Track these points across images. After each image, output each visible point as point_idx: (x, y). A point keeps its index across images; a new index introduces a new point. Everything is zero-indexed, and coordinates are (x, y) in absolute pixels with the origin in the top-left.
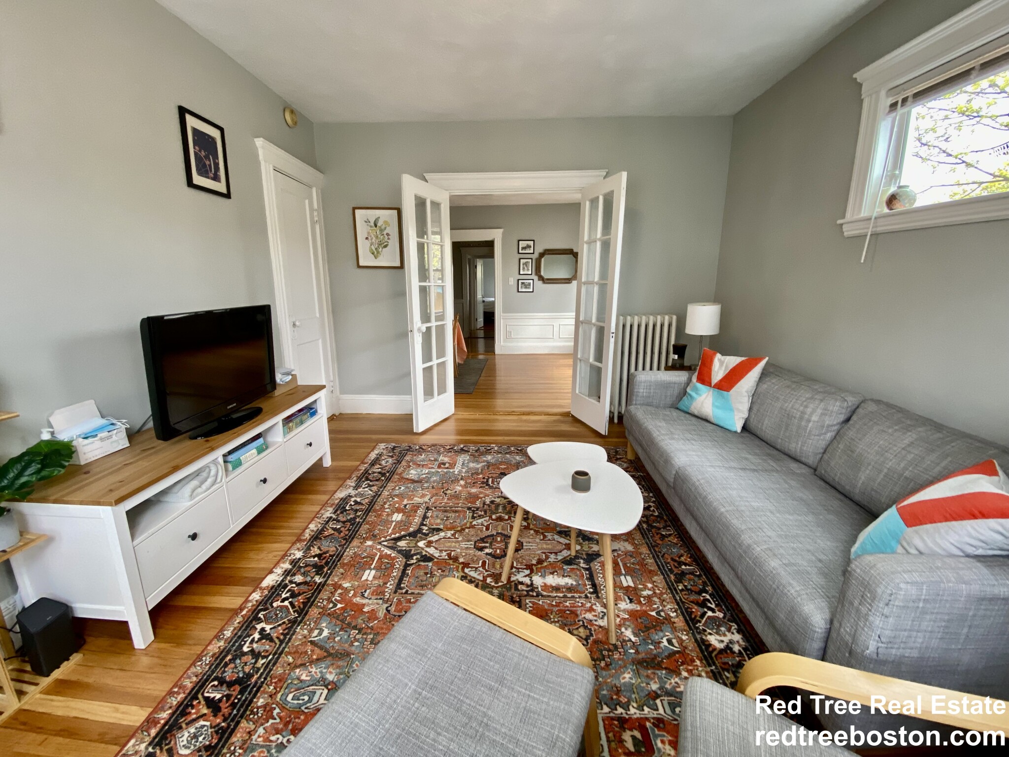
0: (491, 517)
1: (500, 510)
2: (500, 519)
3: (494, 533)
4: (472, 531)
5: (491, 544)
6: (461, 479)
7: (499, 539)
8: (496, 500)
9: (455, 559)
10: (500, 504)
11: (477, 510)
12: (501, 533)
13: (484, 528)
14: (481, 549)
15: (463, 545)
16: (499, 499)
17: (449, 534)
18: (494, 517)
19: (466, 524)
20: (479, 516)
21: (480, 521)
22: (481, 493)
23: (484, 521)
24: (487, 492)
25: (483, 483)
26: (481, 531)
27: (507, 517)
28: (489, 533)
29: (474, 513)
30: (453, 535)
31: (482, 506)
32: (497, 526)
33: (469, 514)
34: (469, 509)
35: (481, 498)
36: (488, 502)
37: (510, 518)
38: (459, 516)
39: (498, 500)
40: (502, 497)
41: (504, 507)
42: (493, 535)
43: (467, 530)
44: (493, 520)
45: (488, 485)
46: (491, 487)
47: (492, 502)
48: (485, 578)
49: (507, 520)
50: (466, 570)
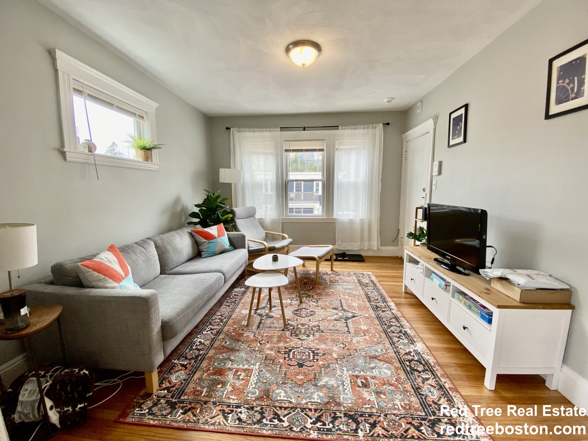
0: (309, 326)
1: (303, 331)
2: (303, 325)
3: (306, 318)
4: (317, 319)
5: (307, 313)
6: (336, 359)
7: (304, 315)
8: (306, 338)
9: (322, 308)
10: (303, 334)
11: (317, 330)
12: (302, 317)
13: (311, 320)
14: (312, 311)
15: (321, 313)
16: (303, 338)
17: (329, 318)
18: (307, 326)
19: (322, 323)
20: (315, 327)
21: (314, 324)
22: (317, 344)
23: (312, 324)
24: (313, 344)
25: (317, 354)
26: (313, 319)
27: (299, 326)
28: (309, 318)
29: (319, 328)
30: (327, 317)
31: (315, 333)
32: (305, 321)
33: (322, 328)
34: (322, 332)
35: (316, 339)
36: (311, 336)
37: (297, 325)
38: (327, 327)
39: (305, 337)
40: (302, 340)
41: (300, 332)
42: (307, 317)
43: (321, 319)
44: (307, 324)
45: (313, 352)
46: (310, 349)
47: (308, 336)
48: (309, 302)
49: (299, 324)
50: (317, 305)
